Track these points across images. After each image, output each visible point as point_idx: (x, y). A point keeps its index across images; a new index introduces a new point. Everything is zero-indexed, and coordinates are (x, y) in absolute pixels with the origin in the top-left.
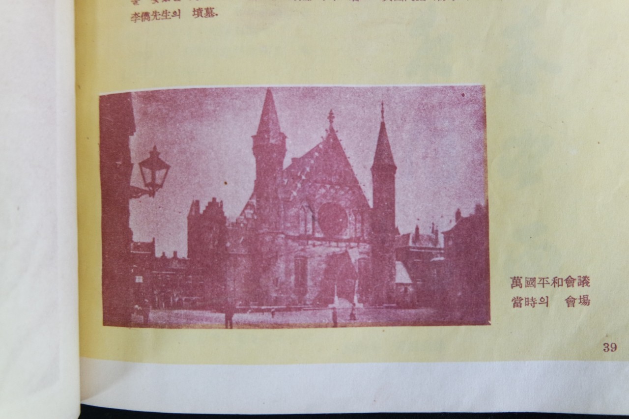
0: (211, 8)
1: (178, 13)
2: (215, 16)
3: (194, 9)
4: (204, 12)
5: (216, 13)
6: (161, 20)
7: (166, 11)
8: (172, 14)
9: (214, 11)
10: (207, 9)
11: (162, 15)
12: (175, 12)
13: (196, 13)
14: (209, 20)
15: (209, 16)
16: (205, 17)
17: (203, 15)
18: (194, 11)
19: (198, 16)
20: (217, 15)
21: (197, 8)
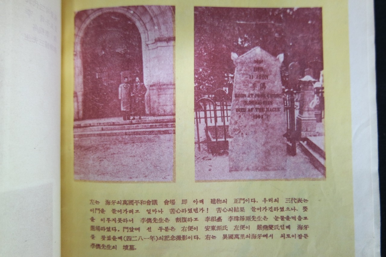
0: (132, 246)
1: (115, 247)
2: (135, 250)
3: (124, 245)
4: (129, 247)
5: (135, 248)
6: (106, 250)
7: (109, 245)
8: (112, 247)
9: (134, 247)
10: (131, 246)
11: (107, 247)
12: (114, 247)
13: (125, 248)
14: (132, 251)
15: (132, 250)
16: (130, 250)
17: (129, 249)
18: (124, 246)
19: (126, 249)
20: (136, 249)
21: (125, 245)
